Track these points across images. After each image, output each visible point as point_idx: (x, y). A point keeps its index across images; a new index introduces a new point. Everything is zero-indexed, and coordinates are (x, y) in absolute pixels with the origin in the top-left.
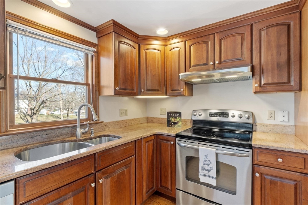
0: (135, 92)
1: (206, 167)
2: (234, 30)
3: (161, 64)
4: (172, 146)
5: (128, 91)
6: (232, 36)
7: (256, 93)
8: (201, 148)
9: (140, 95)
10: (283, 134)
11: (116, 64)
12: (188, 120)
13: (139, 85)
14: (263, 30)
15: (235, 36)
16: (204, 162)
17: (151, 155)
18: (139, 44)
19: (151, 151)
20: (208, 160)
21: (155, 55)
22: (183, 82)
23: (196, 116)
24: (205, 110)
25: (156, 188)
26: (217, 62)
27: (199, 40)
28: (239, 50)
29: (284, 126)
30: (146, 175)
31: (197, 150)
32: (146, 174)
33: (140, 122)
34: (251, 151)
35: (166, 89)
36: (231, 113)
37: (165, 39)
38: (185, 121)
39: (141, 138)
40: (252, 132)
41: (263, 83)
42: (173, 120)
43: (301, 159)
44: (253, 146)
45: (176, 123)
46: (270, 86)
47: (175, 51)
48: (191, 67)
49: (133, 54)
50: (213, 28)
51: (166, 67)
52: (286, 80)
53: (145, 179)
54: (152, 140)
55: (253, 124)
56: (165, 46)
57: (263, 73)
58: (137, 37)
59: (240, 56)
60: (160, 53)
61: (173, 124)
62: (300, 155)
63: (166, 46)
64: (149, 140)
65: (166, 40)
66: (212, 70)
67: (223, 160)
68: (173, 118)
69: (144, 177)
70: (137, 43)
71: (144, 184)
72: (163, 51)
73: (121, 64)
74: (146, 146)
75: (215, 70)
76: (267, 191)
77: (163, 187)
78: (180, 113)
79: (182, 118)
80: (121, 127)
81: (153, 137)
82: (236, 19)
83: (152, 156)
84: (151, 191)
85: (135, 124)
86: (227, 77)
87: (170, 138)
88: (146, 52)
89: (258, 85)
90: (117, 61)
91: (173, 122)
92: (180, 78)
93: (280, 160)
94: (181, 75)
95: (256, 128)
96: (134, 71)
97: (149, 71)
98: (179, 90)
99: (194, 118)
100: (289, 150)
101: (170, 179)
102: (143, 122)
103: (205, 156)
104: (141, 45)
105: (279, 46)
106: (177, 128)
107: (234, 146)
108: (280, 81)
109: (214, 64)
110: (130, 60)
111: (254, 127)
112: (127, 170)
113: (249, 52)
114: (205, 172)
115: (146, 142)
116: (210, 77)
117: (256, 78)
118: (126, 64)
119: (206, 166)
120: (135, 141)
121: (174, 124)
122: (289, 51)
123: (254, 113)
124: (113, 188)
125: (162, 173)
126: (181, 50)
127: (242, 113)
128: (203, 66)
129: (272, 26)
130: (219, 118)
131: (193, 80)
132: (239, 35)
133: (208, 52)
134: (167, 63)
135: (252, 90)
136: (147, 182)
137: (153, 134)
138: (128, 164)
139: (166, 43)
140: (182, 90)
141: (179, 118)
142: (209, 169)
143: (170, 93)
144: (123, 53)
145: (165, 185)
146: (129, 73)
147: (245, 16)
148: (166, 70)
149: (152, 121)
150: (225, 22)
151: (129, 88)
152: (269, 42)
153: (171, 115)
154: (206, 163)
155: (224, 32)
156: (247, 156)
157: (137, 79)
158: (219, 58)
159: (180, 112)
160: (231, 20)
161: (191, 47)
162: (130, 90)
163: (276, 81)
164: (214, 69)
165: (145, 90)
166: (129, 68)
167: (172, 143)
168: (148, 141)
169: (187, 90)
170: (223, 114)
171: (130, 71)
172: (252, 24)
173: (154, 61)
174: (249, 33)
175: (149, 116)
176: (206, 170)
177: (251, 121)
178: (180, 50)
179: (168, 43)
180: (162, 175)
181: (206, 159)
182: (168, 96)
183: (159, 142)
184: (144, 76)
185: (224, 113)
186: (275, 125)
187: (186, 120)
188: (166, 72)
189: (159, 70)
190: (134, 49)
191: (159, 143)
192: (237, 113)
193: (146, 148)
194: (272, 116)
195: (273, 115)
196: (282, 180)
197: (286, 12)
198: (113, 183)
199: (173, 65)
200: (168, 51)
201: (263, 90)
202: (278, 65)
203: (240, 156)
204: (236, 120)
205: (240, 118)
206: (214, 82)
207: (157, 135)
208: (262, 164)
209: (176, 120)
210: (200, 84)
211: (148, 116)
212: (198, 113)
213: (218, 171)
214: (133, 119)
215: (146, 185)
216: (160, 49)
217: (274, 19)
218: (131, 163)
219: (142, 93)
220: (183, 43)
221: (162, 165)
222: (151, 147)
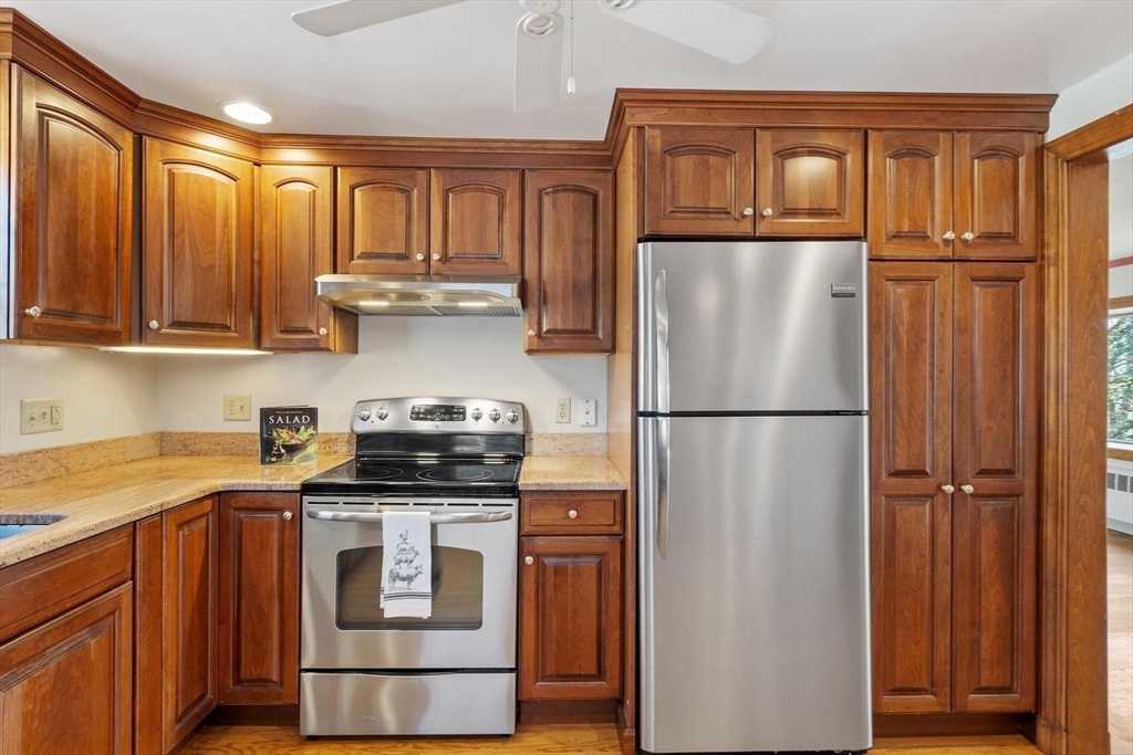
0: (118, 327)
1: (404, 570)
2: (481, 173)
3: (238, 229)
4: (287, 525)
5: (85, 323)
6: (476, 190)
7: (530, 352)
8: (389, 517)
9: (141, 340)
10: (586, 456)
11: (25, 205)
12: (340, 434)
13: (136, 300)
14: (547, 194)
15: (483, 190)
16: (398, 557)
17: (197, 571)
18: (141, 135)
19: (198, 558)
20: (408, 547)
21: (214, 193)
22: (324, 305)
23: (369, 421)
24: (396, 401)
25: (215, 696)
26: (436, 257)
27: (381, 174)
28: (492, 234)
29: (588, 436)
30: (177, 654)
31: (376, 525)
32: (178, 648)
33: (124, 453)
34: (515, 502)
35: (256, 323)
36: (471, 408)
37: (258, 141)
38: (329, 441)
39: (159, 510)
40: (521, 459)
41: (545, 328)
42: (284, 436)
43: (609, 503)
44: (520, 489)
45: (298, 449)
46: (559, 338)
47: (296, 191)
48: (356, 256)
49: (108, 171)
50: (424, 149)
51: (261, 242)
52: (588, 327)
53: (174, 670)
54: (203, 516)
55: (524, 436)
56: (255, 164)
57: (545, 303)
58: (130, 103)
59: (494, 250)
60: (234, 189)
61: (283, 451)
62: (606, 497)
63: (259, 165)
64: (190, 517)
65: (259, 143)
66: (422, 281)
67: (450, 539)
68: (284, 431)
69: (170, 663)
70: (131, 130)
71: (169, 687)
72: (249, 182)
73: (51, 207)
74: (177, 541)
75: (431, 281)
76: (550, 594)
77: (248, 681)
78: (311, 414)
79: (321, 429)
80: (31, 484)
81: (208, 505)
82: (485, 145)
83: (201, 574)
84: (197, 709)
85: (100, 466)
86: (462, 304)
87: (278, 501)
88: (170, 171)
89: (534, 333)
90: (33, 190)
91: (284, 446)
92: (319, 293)
93: (573, 513)
94: (322, 283)
95: (531, 446)
96: (112, 243)
97: (187, 249)
98: (311, 332)
99: (362, 428)
100: (589, 488)
101: (275, 644)
102: (139, 457)
103: (401, 536)
104: (147, 141)
105: (576, 242)
106: (302, 464)
107: (477, 497)
108: (579, 328)
109: (427, 259)
110: (94, 193)
111: (527, 444)
112: (98, 642)
113: (517, 244)
114: (401, 586)
115: (180, 526)
116: (415, 300)
117: (530, 315)
118: (76, 208)
119: (404, 565)
120: (135, 522)
121: (287, 452)
122: (595, 256)
123: (527, 407)
124: (36, 724)
125: (245, 631)
126: (318, 195)
127: (499, 407)
128: (393, 262)
129: (565, 189)
130: (439, 423)
131: (363, 303)
132: (493, 192)
133: (409, 220)
134: (265, 230)
135: (522, 345)
136: (180, 677)
137: (208, 493)
138: (104, 618)
139: (259, 153)
140: (323, 331)
141: (311, 431)
142: (412, 572)
143: (275, 340)
144: (65, 161)
145: (255, 674)
146: (92, 250)
147: (508, 145)
148: (261, 254)
149: (185, 446)
150: (459, 144)
151: (88, 309)
152: (558, 227)
153: (276, 420)
154: (403, 557)
155: (456, 172)
156: (508, 518)
157: (126, 276)
158: (441, 246)
159: (310, 406)
160: (475, 144)
161: (356, 191)
162: (94, 317)
163: (571, 327)
164: (427, 276)
165: (166, 323)
166: (92, 227)
167: (288, 515)
168: (187, 523)
169: (340, 333)
170: (450, 411)
171: (93, 241)
172: (523, 171)
173: (208, 212)
174: (517, 192)
175: (169, 430)
176: (403, 579)
177: (518, 428)
178: (314, 191)
179: (268, 155)
180: (243, 643)
181: (404, 546)
182: (266, 349)
183: (232, 520)
184: (162, 268)
185: (453, 407)
186: (570, 436)
187: (333, 437)
188: (260, 262)
189: (229, 250)
190: (113, 151)
191: (231, 524)
192: (487, 408)
193: (178, 549)
194: (565, 413)
195: (567, 411)
196: (576, 560)
197: (592, 164)
198: (34, 703)
199: (287, 240)
200: (268, 188)
201: (546, 347)
202: (575, 286)
203: (493, 520)
204: (485, 426)
205: (495, 420)
206: (425, 313)
207: (221, 497)
208: (540, 530)
209: (297, 436)
210: (383, 314)
211: (163, 430)
212: (374, 411)
213: (436, 577)
214: (92, 445)
215: (177, 690)
216: (236, 174)
217: (568, 174)
218: (113, 613)
219: (150, 336)
220: (328, 170)
221: (243, 603)
222: (199, 544)
